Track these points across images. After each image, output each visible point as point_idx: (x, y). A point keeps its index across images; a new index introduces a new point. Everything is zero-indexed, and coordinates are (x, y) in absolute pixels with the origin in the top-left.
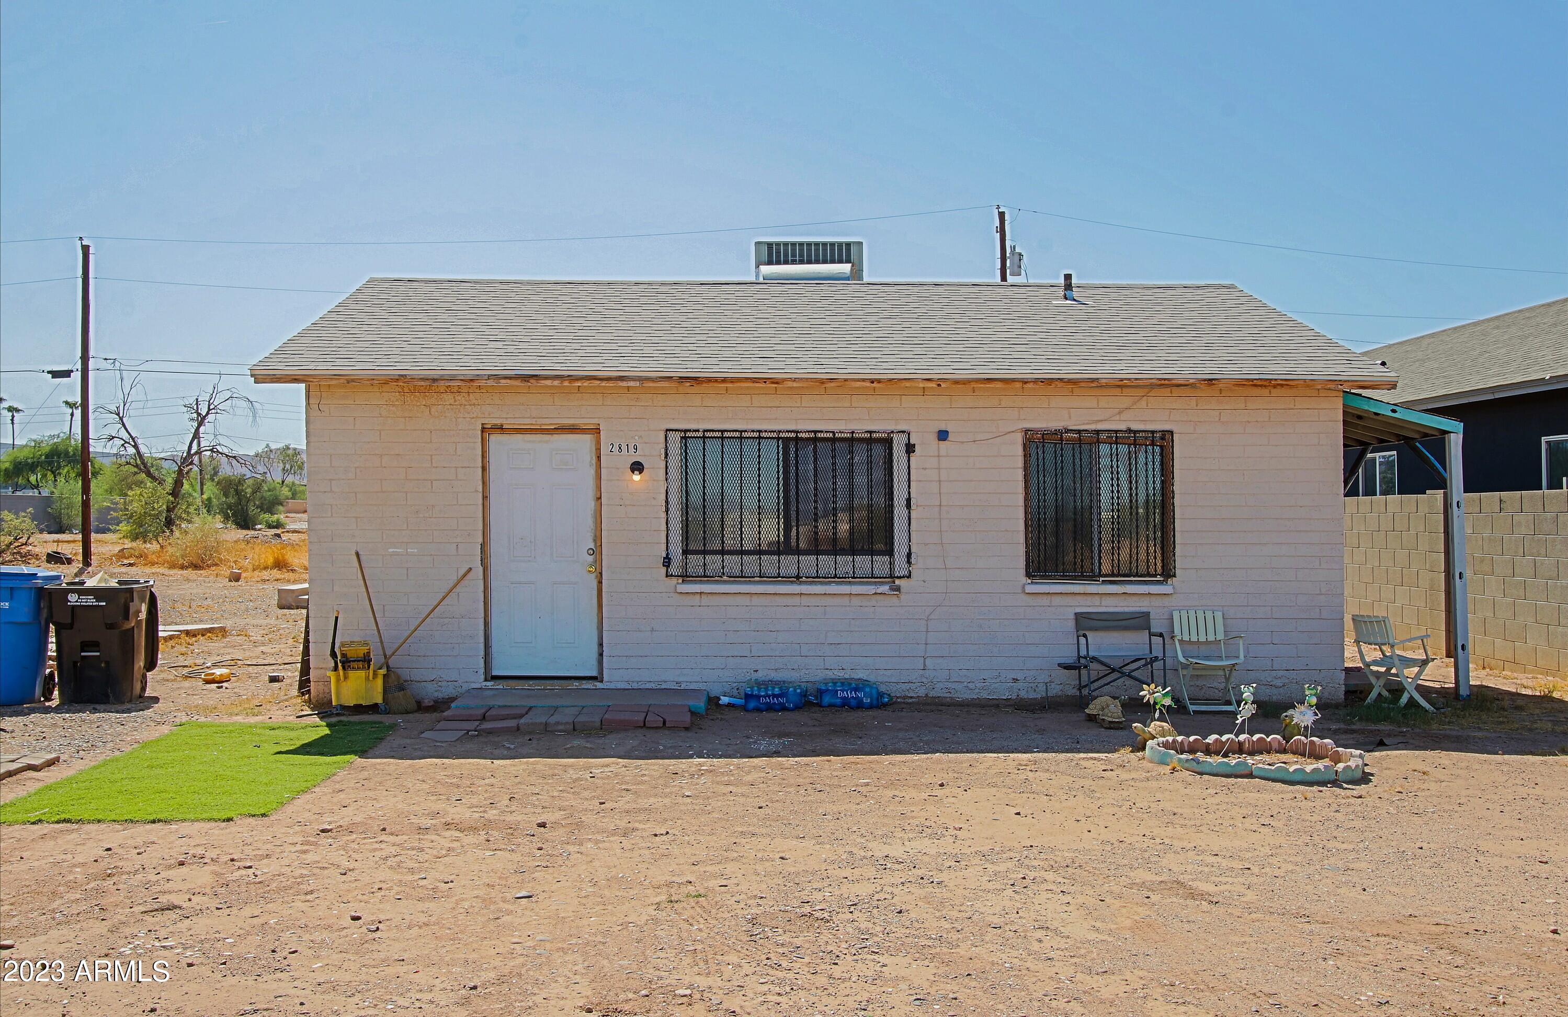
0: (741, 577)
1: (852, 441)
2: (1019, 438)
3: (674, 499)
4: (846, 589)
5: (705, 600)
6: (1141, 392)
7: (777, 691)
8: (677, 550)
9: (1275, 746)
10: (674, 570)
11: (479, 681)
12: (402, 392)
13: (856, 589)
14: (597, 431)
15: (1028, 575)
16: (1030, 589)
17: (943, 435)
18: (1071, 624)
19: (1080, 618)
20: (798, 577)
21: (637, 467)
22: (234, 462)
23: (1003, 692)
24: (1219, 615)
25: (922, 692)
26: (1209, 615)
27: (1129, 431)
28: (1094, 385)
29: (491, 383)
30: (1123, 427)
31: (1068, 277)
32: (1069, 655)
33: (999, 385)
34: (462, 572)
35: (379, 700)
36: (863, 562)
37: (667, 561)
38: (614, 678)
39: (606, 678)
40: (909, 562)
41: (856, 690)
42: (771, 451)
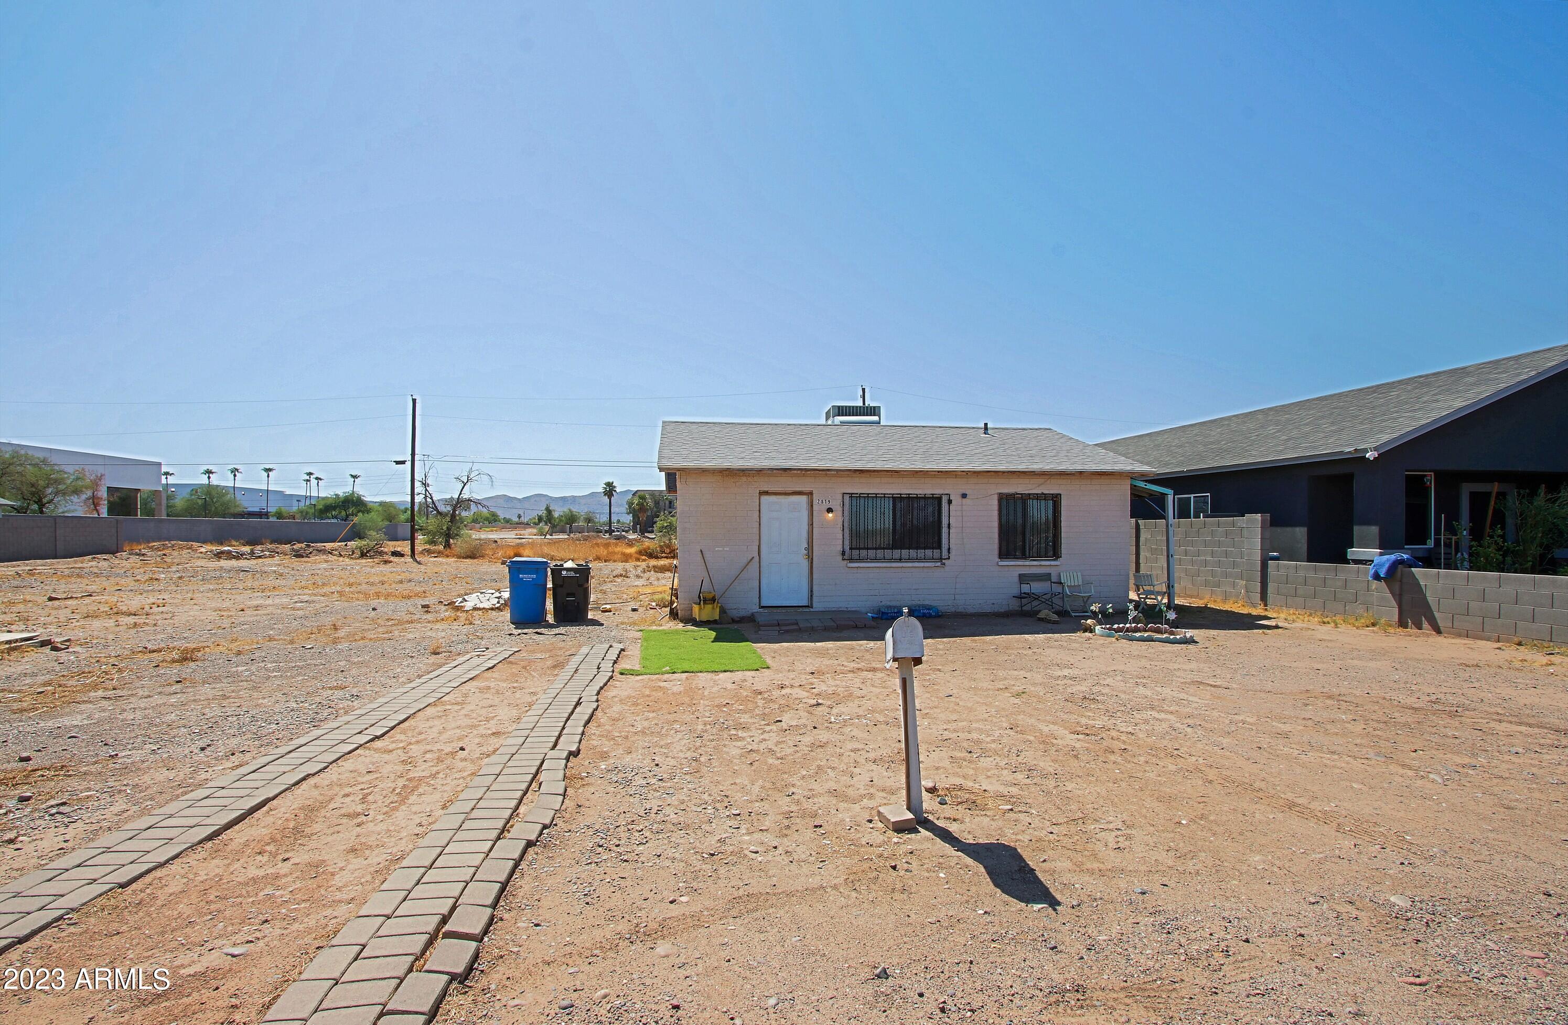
0: (875, 559)
1: (925, 498)
2: (996, 497)
3: (846, 525)
4: (922, 564)
5: (859, 571)
6: (1047, 477)
7: (896, 611)
8: (847, 548)
9: (1142, 628)
10: (846, 557)
11: (756, 609)
12: (723, 476)
13: (927, 564)
14: (811, 493)
15: (1000, 558)
16: (1001, 563)
17: (964, 496)
18: (1016, 579)
19: (1021, 576)
20: (900, 559)
21: (830, 510)
22: (479, 506)
23: (988, 609)
24: (1079, 574)
25: (953, 610)
26: (1075, 574)
27: (1043, 494)
28: (1032, 474)
29: (769, 472)
30: (1040, 492)
31: (986, 424)
32: (1016, 591)
33: (993, 473)
34: (749, 558)
35: (717, 618)
36: (929, 552)
37: (843, 553)
38: (818, 606)
39: (814, 606)
40: (949, 553)
41: (929, 609)
42: (889, 505)
